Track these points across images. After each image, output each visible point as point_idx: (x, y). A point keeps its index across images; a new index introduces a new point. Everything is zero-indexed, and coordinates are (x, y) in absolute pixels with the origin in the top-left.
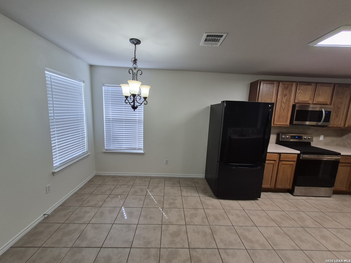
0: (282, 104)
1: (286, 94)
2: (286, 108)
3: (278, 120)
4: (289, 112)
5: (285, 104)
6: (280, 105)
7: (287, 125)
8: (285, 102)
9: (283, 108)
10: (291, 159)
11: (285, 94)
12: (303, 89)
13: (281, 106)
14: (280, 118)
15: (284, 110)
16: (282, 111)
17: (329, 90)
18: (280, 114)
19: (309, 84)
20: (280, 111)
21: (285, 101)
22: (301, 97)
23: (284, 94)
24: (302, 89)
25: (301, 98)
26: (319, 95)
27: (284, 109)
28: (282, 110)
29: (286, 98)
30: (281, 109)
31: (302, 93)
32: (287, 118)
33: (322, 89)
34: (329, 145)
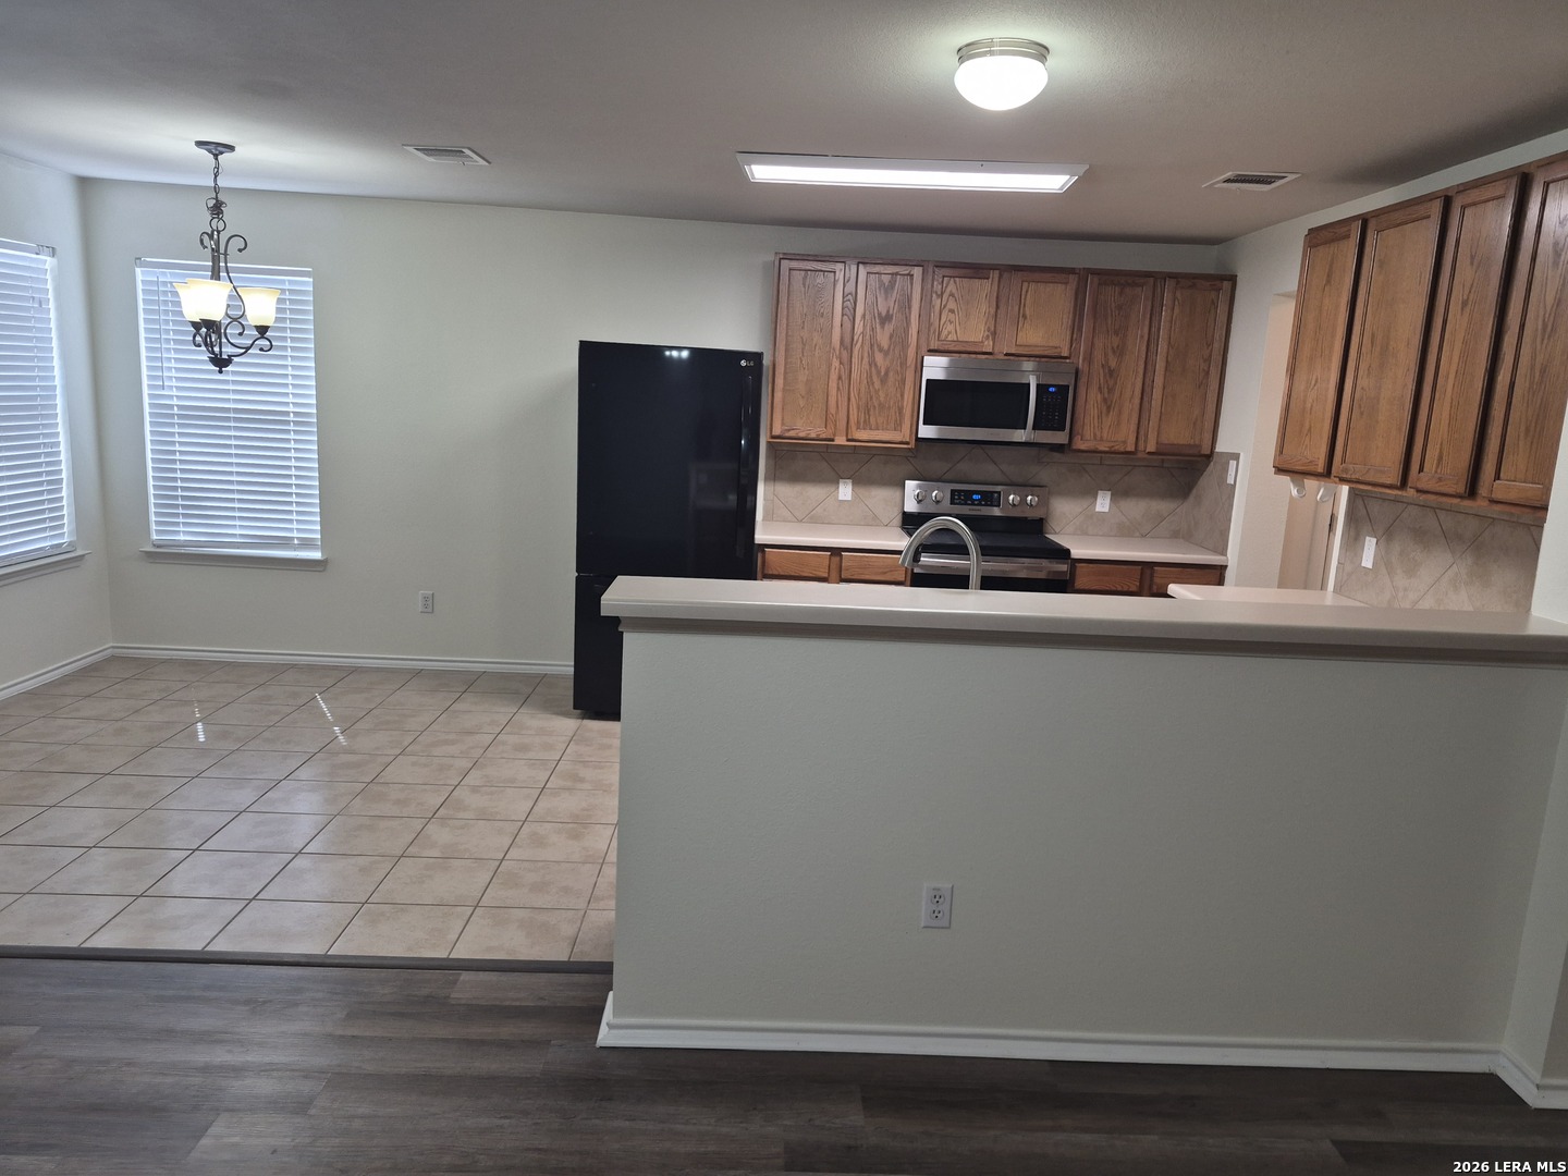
0: (873, 353)
1: (888, 311)
2: (891, 374)
3: (865, 421)
4: (907, 387)
5: (886, 353)
6: (866, 360)
7: (907, 443)
8: (886, 347)
9: (879, 372)
10: (885, 573)
11: (884, 314)
12: (954, 291)
13: (872, 363)
14: (872, 412)
15: (883, 381)
16: (877, 384)
17: (1059, 298)
18: (871, 398)
19: (976, 270)
20: (870, 382)
21: (885, 343)
22: (950, 327)
23: (879, 314)
24: (952, 295)
25: (953, 331)
26: (1025, 317)
27: (887, 373)
28: (875, 378)
29: (889, 328)
30: (871, 377)
31: (952, 311)
32: (901, 410)
33: (1036, 293)
34: (1137, 534)
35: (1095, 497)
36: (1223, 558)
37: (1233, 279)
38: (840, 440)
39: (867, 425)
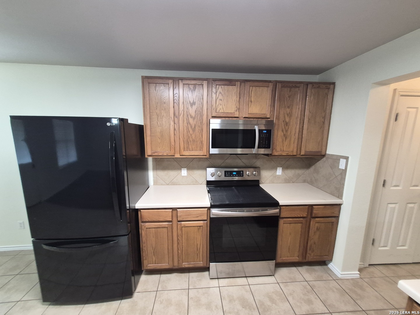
0: (188, 118)
1: (194, 101)
2: (197, 127)
3: (187, 147)
4: (204, 133)
5: (194, 119)
6: (185, 122)
7: (206, 156)
8: (194, 116)
9: (191, 127)
11: (192, 102)
12: (221, 91)
13: (188, 123)
14: (190, 143)
15: (194, 130)
16: (191, 132)
17: (266, 93)
18: (189, 137)
19: (230, 82)
20: (188, 131)
21: (193, 115)
22: (220, 107)
23: (190, 102)
24: (220, 93)
25: (222, 108)
26: (251, 102)
27: (195, 127)
28: (190, 129)
29: (195, 107)
30: (188, 129)
31: (221, 100)
32: (202, 142)
33: (255, 92)
34: (291, 182)
35: (276, 169)
36: (341, 200)
37: (334, 84)
38: (177, 156)
39: (188, 149)
